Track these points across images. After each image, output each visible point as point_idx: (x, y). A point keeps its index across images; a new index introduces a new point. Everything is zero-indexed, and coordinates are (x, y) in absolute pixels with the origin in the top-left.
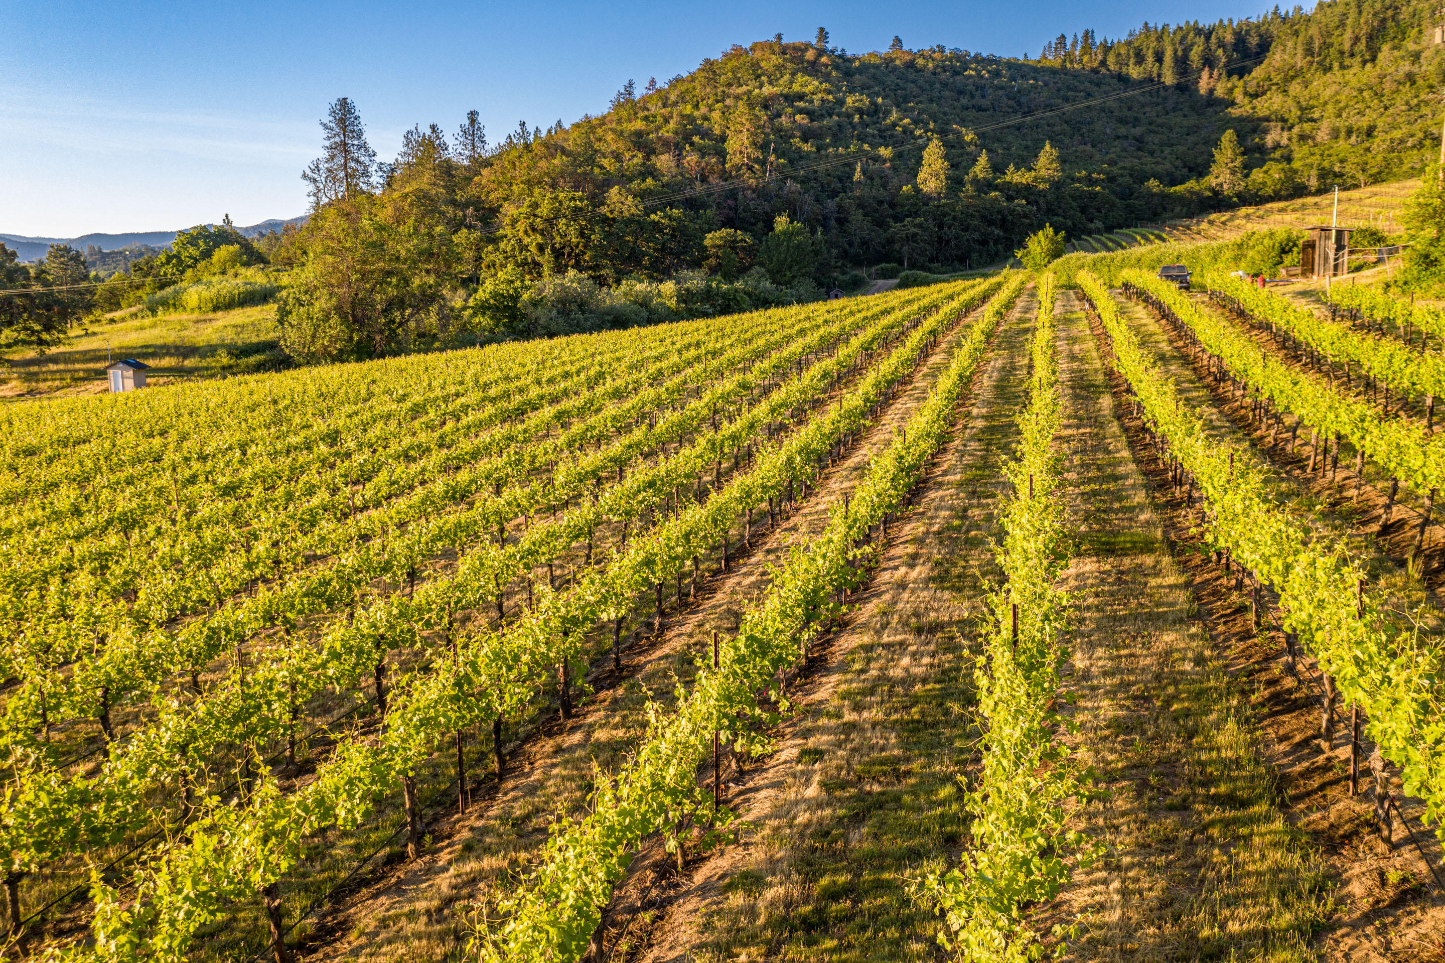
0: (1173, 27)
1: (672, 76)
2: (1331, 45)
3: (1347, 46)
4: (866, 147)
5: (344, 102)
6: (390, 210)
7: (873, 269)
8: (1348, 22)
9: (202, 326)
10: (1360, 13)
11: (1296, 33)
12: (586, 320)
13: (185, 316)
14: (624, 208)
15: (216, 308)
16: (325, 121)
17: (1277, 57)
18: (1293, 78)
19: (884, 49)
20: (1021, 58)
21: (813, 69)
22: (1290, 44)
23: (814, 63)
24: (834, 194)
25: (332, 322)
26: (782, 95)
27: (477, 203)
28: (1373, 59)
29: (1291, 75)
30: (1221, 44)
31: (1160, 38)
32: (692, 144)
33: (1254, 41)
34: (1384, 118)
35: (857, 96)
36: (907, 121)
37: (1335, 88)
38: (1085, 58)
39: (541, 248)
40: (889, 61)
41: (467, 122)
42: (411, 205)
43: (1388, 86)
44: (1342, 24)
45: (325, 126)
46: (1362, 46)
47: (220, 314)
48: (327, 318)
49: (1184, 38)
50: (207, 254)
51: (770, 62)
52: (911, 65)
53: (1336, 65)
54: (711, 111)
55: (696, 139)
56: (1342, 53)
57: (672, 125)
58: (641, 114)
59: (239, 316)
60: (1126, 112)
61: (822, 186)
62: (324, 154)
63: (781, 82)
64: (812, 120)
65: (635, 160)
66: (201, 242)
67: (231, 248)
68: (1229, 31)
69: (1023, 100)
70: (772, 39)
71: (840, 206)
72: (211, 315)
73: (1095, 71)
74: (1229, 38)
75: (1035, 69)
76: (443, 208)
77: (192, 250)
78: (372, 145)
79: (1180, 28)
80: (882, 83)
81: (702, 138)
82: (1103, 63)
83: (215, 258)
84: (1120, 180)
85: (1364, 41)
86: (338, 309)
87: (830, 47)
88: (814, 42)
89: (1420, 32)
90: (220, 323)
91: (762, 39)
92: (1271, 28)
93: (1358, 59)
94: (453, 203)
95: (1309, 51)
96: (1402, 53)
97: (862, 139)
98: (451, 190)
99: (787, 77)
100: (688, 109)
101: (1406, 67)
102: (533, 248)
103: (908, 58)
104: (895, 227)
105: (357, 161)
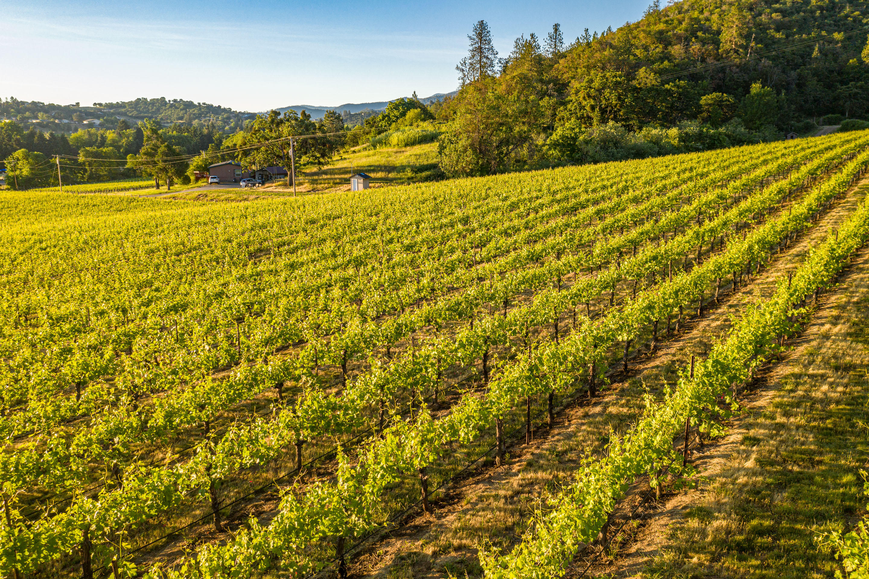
4: (824, 33)
5: (482, 23)
6: (504, 87)
7: (821, 119)
9: (399, 155)
12: (618, 153)
13: (390, 150)
14: (648, 81)
15: (406, 145)
16: (471, 35)
24: (796, 67)
25: (468, 153)
27: (555, 81)
32: (697, 37)
36: (857, 13)
39: (593, 108)
41: (552, 31)
42: (516, 83)
45: (471, 38)
47: (408, 148)
48: (465, 151)
50: (403, 114)
54: (711, 14)
55: (700, 34)
57: (684, 25)
58: (664, 19)
59: (418, 149)
61: (788, 62)
62: (468, 54)
64: (784, 17)
65: (657, 50)
66: (400, 108)
67: (416, 111)
71: (799, 75)
72: (404, 149)
76: (535, 84)
77: (396, 113)
78: (496, 48)
81: (704, 33)
83: (407, 117)
86: (472, 145)
90: (408, 154)
94: (541, 81)
97: (820, 27)
98: (540, 73)
100: (696, 14)
102: (588, 108)
104: (841, 89)
105: (487, 58)
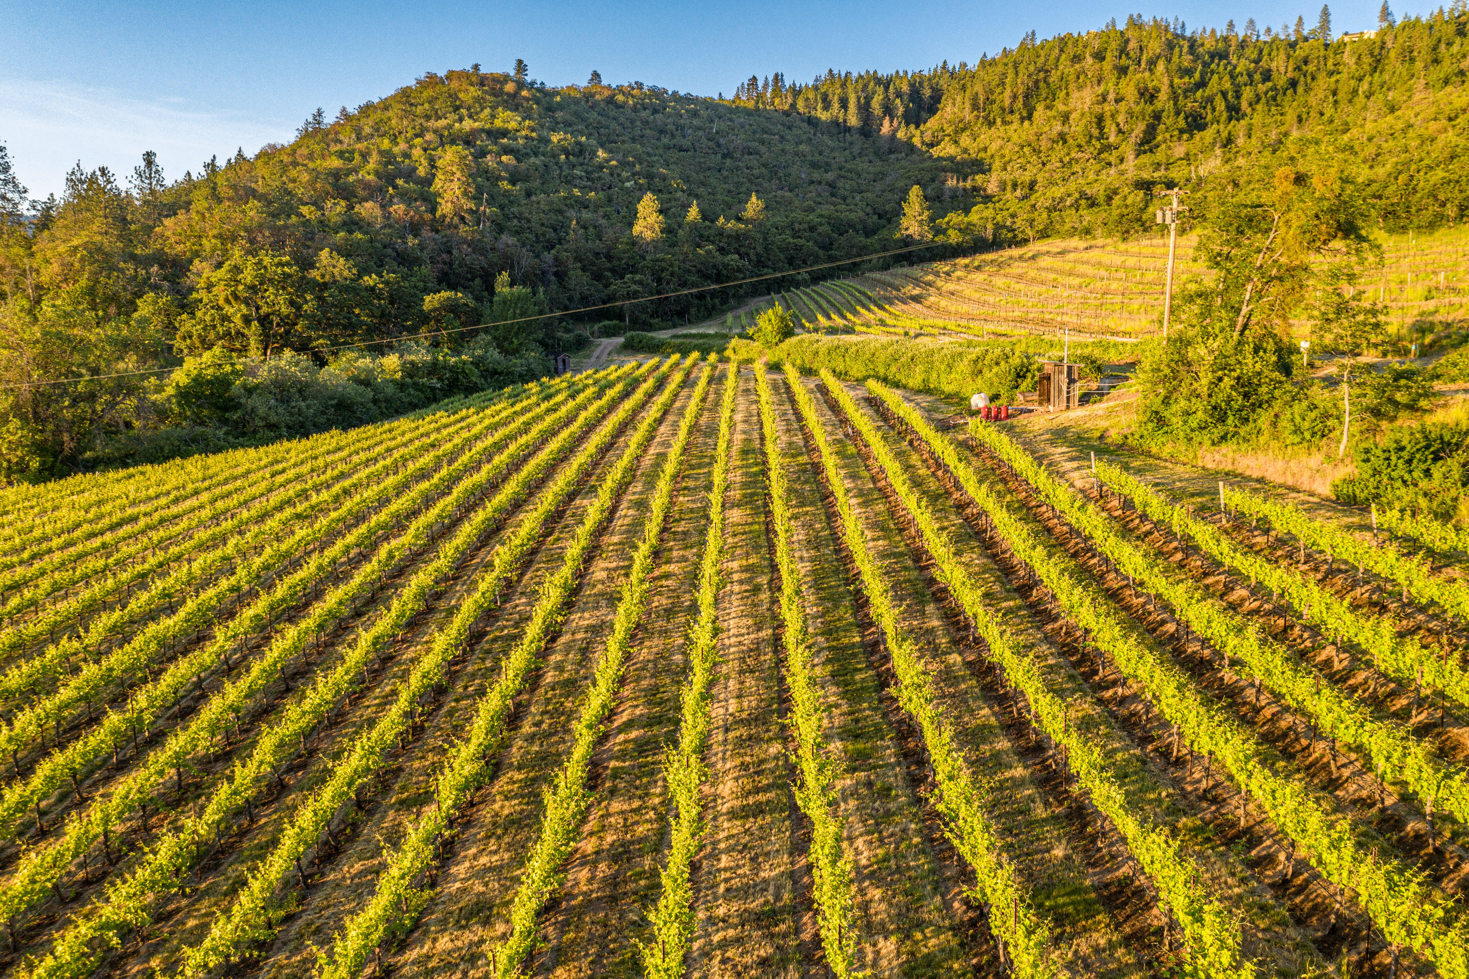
0: (855, 75)
1: (363, 102)
2: (993, 102)
3: (1007, 103)
4: (577, 192)
7: (596, 327)
8: (1007, 81)
10: (1017, 74)
11: (964, 88)
14: (336, 271)
17: (948, 109)
18: (963, 130)
19: (583, 82)
20: (716, 97)
21: (513, 102)
22: (959, 99)
23: (514, 95)
24: (550, 246)
26: (483, 130)
27: (160, 259)
28: (1030, 117)
29: (962, 128)
30: (899, 95)
31: (844, 85)
32: (395, 187)
33: (927, 92)
34: (1042, 174)
35: (561, 135)
36: (614, 163)
37: (1000, 142)
38: (777, 101)
39: (247, 320)
40: (588, 96)
41: (142, 164)
42: (82, 260)
43: (1044, 144)
44: (1002, 84)
46: (1019, 104)
49: (865, 86)
51: (470, 94)
52: (610, 100)
53: (999, 121)
54: (411, 147)
55: (400, 182)
56: (1003, 109)
57: (372, 165)
58: (335, 148)
60: (817, 158)
63: (482, 116)
64: (519, 160)
65: (338, 209)
68: (905, 82)
69: (722, 141)
70: (468, 67)
71: (556, 259)
73: (786, 114)
74: (905, 88)
75: (730, 110)
76: (122, 265)
79: (861, 77)
80: (584, 120)
81: (406, 182)
82: (793, 106)
84: (820, 229)
85: (1021, 99)
87: (529, 79)
88: (512, 73)
89: (1068, 94)
91: (458, 68)
92: (941, 82)
93: (1017, 116)
95: (975, 106)
96: (1053, 113)
97: (569, 181)
99: (487, 111)
101: (1058, 127)
102: (237, 320)
103: (607, 93)
104: (616, 285)
